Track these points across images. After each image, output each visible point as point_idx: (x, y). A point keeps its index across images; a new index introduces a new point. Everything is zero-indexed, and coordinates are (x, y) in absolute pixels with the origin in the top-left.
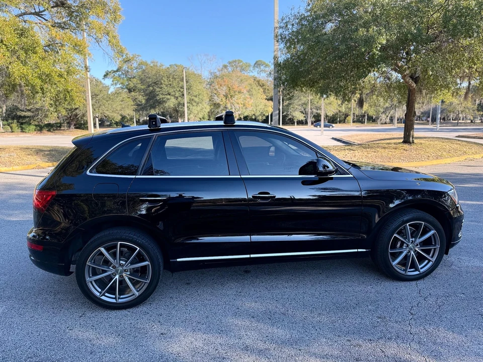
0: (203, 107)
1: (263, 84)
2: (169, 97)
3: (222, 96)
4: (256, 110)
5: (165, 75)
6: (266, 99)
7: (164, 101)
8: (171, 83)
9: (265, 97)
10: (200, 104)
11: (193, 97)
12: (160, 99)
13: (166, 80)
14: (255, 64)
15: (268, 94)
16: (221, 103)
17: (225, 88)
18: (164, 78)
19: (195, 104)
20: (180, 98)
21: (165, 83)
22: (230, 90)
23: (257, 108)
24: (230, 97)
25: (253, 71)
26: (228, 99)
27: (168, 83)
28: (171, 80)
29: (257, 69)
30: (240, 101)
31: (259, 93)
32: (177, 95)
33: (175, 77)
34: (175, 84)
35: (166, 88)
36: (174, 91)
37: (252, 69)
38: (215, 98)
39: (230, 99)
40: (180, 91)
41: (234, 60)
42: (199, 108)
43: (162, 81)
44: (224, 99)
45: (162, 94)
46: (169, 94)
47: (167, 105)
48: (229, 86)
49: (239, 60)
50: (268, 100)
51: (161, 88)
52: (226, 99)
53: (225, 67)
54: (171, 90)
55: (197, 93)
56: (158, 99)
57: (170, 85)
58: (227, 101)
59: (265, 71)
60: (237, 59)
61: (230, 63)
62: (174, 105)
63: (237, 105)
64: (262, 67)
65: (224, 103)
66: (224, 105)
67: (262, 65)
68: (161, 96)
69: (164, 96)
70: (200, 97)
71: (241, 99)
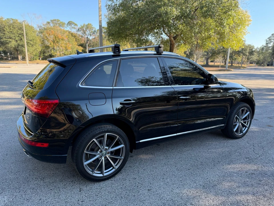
0: (36, 48)
1: (75, 36)
2: (11, 40)
3: (51, 41)
4: (72, 51)
5: (7, 25)
6: (77, 45)
7: (7, 43)
8: (12, 30)
9: (77, 44)
10: (35, 46)
11: (29, 41)
12: (4, 41)
13: (7, 28)
14: (68, 23)
15: (79, 42)
16: (51, 46)
17: (52, 36)
18: (6, 27)
19: (30, 46)
20: (19, 42)
21: (7, 30)
22: (56, 38)
23: (73, 50)
24: (56, 42)
25: (67, 27)
26: (55, 43)
27: (9, 31)
28: (12, 29)
29: (69, 27)
30: (63, 45)
31: (73, 41)
32: (17, 39)
33: (15, 27)
34: (14, 31)
35: (8, 34)
36: (14, 36)
37: (66, 26)
38: (46, 42)
39: (56, 44)
40: (19, 36)
41: (55, 19)
42: (33, 49)
43: (5, 29)
44: (52, 44)
45: (5, 38)
46: (11, 38)
47: (9, 45)
48: (55, 35)
49: (58, 20)
50: (79, 46)
51: (4, 34)
52: (54, 43)
53: (49, 23)
54: (12, 36)
55: (32, 39)
56: (2, 41)
57: (11, 32)
58: (55, 45)
59: (75, 28)
60: (56, 19)
61: (52, 21)
62: (15, 46)
63: (61, 47)
64: (73, 26)
65: (52, 46)
66: (53, 47)
67: (73, 24)
68: (4, 39)
69: (6, 39)
70: (34, 41)
71: (64, 44)
